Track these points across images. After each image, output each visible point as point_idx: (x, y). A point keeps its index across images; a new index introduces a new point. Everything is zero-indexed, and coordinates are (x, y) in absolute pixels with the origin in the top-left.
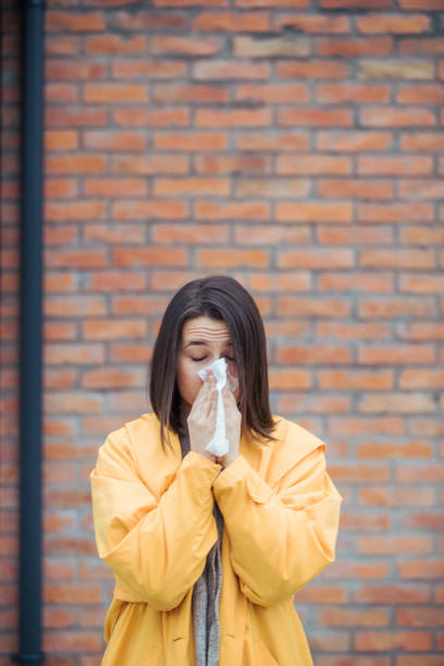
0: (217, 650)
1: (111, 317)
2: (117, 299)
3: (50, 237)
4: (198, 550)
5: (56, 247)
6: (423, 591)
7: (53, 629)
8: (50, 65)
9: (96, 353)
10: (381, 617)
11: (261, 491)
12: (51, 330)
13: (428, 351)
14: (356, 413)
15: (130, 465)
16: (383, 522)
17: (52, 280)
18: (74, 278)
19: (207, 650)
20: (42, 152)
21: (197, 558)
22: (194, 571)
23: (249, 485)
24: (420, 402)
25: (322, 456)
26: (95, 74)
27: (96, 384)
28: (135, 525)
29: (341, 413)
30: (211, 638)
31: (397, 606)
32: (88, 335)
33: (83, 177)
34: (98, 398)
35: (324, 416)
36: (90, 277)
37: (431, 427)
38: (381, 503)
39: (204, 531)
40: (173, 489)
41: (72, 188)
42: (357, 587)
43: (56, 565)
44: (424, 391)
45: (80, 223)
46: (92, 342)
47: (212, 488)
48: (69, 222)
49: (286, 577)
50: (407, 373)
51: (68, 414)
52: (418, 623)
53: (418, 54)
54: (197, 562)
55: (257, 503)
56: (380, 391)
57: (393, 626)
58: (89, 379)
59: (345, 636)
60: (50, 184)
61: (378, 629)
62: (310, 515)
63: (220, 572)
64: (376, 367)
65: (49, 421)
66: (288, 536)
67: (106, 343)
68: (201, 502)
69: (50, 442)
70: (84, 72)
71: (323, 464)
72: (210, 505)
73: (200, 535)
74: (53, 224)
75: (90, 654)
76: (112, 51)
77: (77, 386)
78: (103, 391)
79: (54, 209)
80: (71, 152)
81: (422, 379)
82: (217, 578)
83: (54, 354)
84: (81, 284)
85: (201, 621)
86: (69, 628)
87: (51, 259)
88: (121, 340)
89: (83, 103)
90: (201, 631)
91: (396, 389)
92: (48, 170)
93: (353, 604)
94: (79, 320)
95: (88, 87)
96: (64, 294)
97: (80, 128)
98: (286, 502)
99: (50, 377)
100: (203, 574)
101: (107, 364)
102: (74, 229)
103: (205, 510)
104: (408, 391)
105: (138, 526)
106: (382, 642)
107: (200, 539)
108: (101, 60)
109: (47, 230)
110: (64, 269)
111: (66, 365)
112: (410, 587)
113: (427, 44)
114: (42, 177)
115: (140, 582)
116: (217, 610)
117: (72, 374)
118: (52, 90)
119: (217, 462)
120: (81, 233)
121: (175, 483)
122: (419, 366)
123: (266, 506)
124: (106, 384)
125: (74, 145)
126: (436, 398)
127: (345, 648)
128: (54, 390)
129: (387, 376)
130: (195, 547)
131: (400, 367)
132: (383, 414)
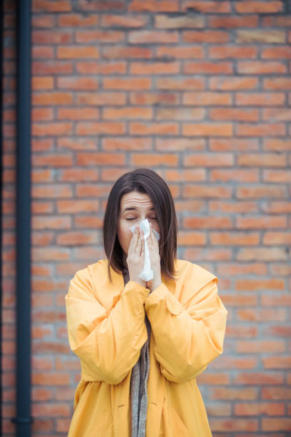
0: (145, 412)
1: (76, 198)
2: (79, 186)
3: (36, 146)
4: (136, 345)
5: (40, 153)
6: (278, 377)
7: (38, 402)
8: (35, 34)
9: (66, 222)
10: (252, 393)
11: (175, 307)
12: (36, 207)
13: (282, 220)
14: (235, 260)
15: (90, 290)
16: (253, 332)
17: (37, 175)
18: (52, 173)
19: (139, 413)
20: (30, 91)
21: (135, 350)
22: (133, 359)
23: (168, 303)
24: (277, 254)
25: (215, 285)
26: (65, 40)
27: (66, 242)
28: (94, 328)
29: (225, 261)
30: (142, 405)
31: (263, 386)
32: (61, 210)
33: (57, 107)
34: (67, 251)
35: (214, 262)
36: (62, 172)
37: (284, 270)
38: (252, 319)
39: (140, 333)
40: (119, 305)
41: (50, 114)
42: (236, 374)
43: (40, 360)
44: (279, 246)
45: (55, 137)
46: (63, 214)
47: (144, 305)
48: (48, 136)
49: (190, 363)
50: (268, 234)
51: (48, 262)
52: (276, 397)
53: (276, 27)
54: (134, 353)
55: (172, 315)
56: (251, 246)
57: (259, 399)
58: (61, 239)
59: (229, 406)
60: (35, 112)
61: (249, 402)
62: (206, 324)
63: (148, 362)
64: (248, 230)
65: (35, 266)
66: (192, 336)
67: (73, 215)
68: (137, 313)
69: (36, 280)
70: (57, 39)
71: (216, 291)
72: (143, 316)
73: (137, 335)
74: (37, 137)
75: (63, 418)
76: (75, 24)
77: (54, 243)
78: (70, 246)
79: (38, 128)
80: (49, 91)
81: (278, 238)
82: (146, 366)
83: (38, 223)
84: (56, 177)
85: (136, 394)
86: (48, 401)
87: (36, 160)
88: (82, 213)
89: (56, 59)
90: (136, 401)
91: (261, 245)
92: (34, 103)
93: (234, 386)
94: (54, 201)
95: (60, 48)
96: (45, 184)
97: (55, 75)
98: (191, 315)
99: (36, 238)
100: (138, 362)
101: (73, 229)
102: (51, 141)
103: (140, 319)
104: (269, 246)
105: (96, 329)
106: (252, 410)
107: (137, 337)
108: (69, 31)
109: (34, 141)
110: (45, 167)
111: (47, 230)
112: (271, 374)
113: (281, 20)
114: (30, 107)
115: (98, 365)
116: (146, 387)
117: (50, 235)
118: (37, 50)
119: (147, 288)
120: (56, 144)
121: (120, 302)
122: (276, 230)
123: (179, 317)
124: (73, 242)
125: (51, 86)
126: (287, 251)
127: (229, 414)
128: (38, 246)
129: (255, 236)
130: (134, 343)
131: (264, 230)
132: (253, 261)
